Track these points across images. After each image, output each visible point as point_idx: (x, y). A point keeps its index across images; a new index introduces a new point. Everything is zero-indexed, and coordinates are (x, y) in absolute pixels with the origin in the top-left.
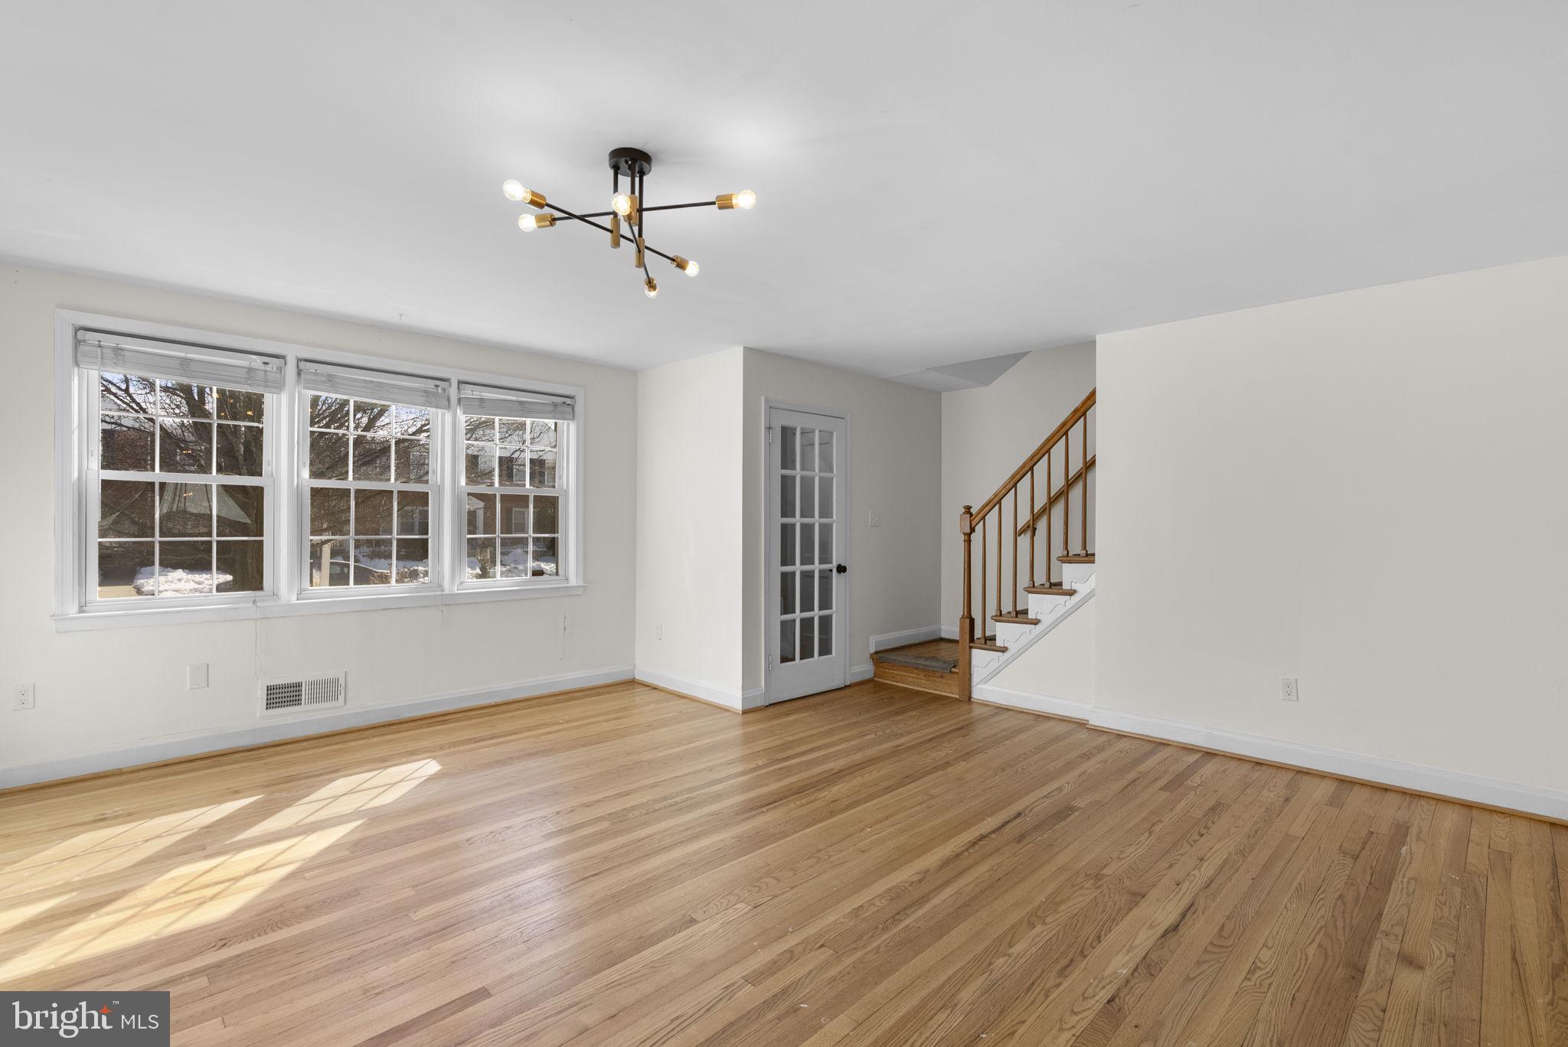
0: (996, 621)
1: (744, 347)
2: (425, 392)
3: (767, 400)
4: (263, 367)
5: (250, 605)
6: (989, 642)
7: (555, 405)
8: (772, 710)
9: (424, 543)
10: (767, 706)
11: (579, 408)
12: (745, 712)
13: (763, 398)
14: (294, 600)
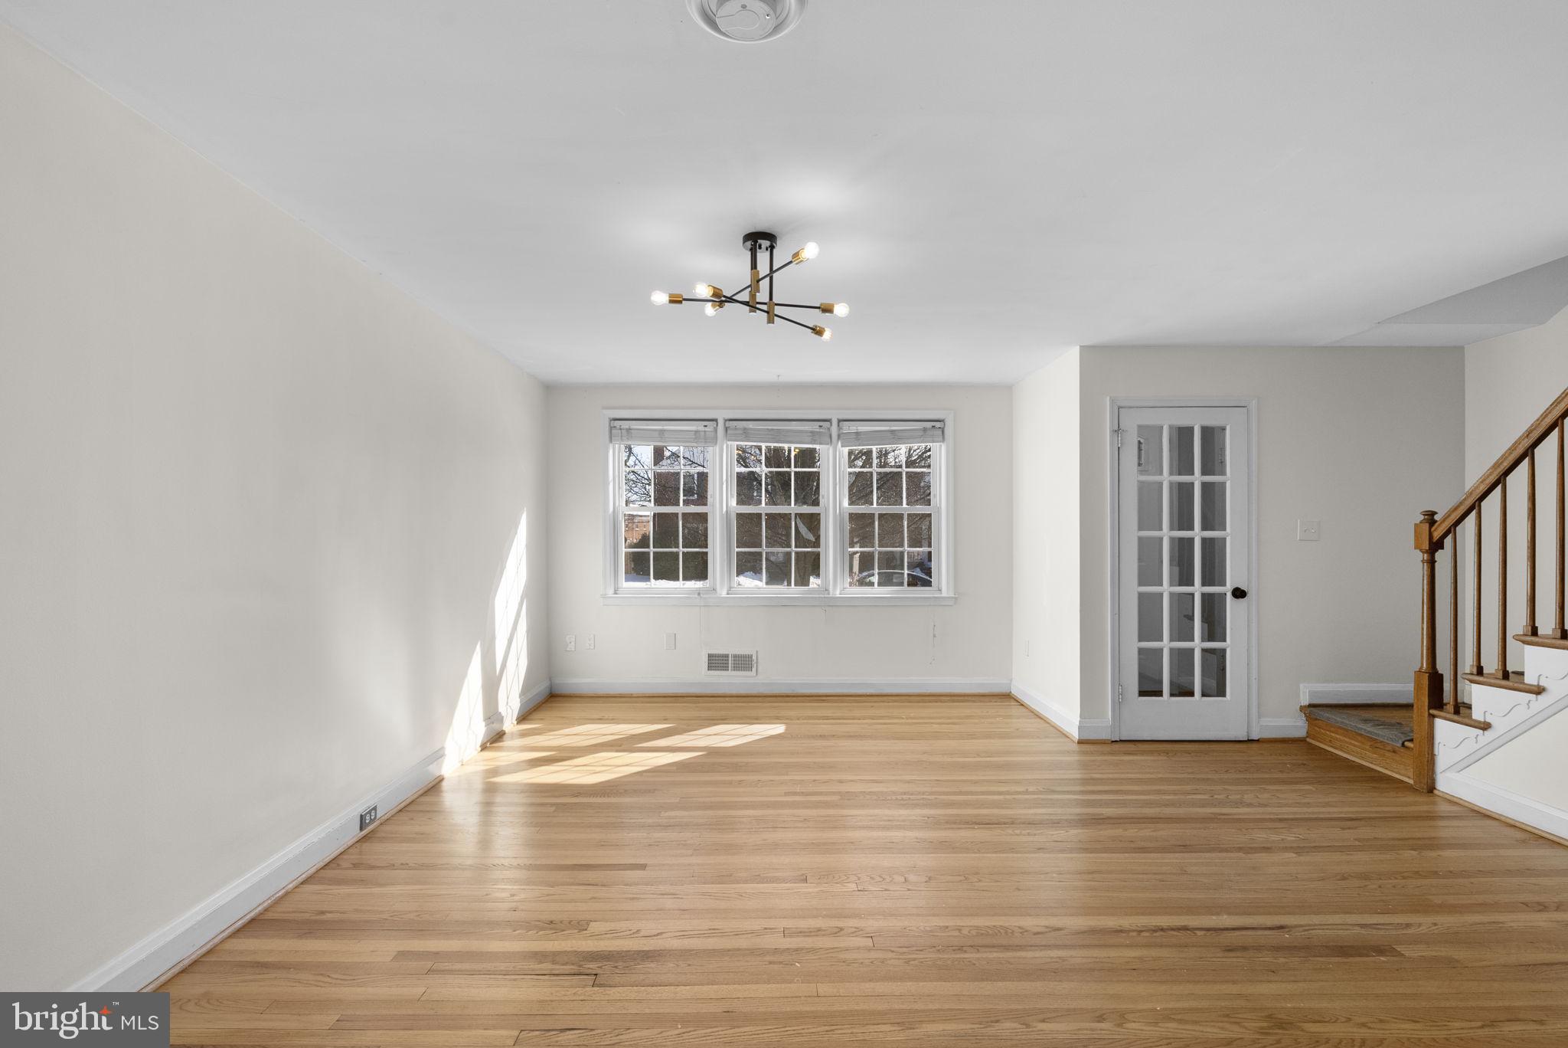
0: (1472, 681)
1: (1080, 346)
2: (812, 432)
3: (1112, 401)
4: (703, 429)
5: (696, 596)
6: (1460, 710)
7: (925, 430)
8: (1116, 746)
9: (817, 557)
10: (1113, 742)
11: (949, 431)
12: (1080, 742)
13: (1108, 398)
14: (724, 594)
